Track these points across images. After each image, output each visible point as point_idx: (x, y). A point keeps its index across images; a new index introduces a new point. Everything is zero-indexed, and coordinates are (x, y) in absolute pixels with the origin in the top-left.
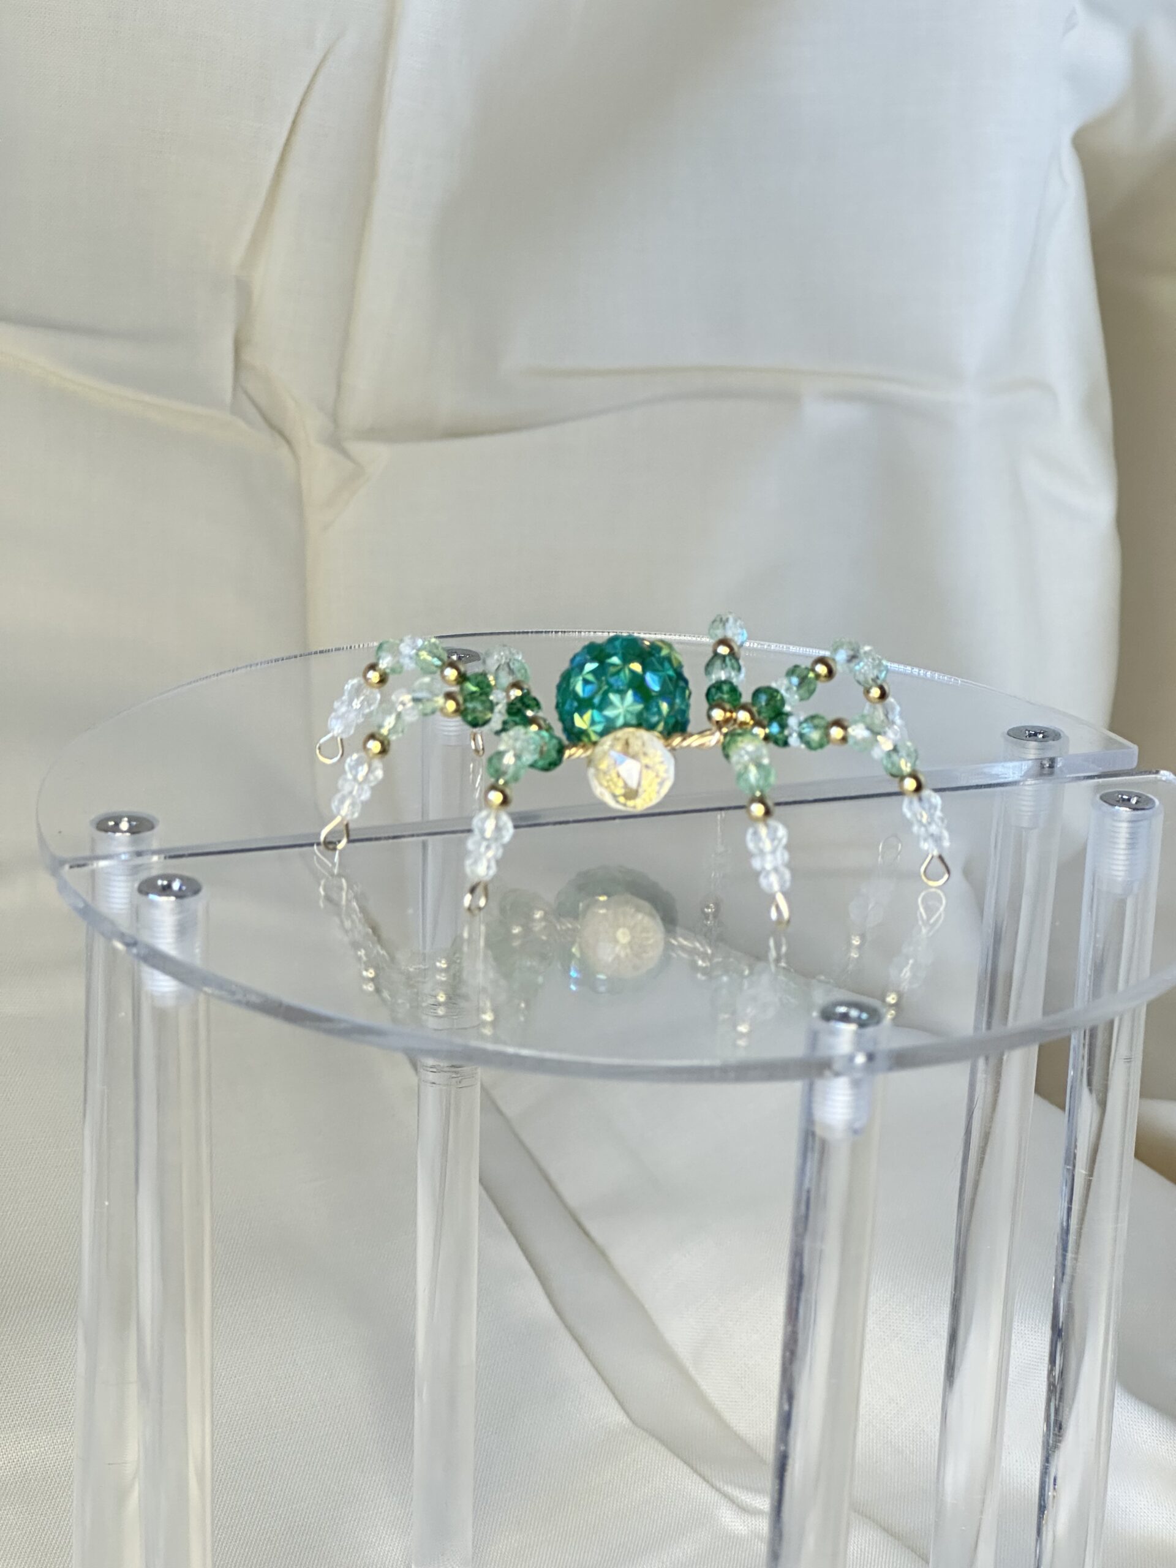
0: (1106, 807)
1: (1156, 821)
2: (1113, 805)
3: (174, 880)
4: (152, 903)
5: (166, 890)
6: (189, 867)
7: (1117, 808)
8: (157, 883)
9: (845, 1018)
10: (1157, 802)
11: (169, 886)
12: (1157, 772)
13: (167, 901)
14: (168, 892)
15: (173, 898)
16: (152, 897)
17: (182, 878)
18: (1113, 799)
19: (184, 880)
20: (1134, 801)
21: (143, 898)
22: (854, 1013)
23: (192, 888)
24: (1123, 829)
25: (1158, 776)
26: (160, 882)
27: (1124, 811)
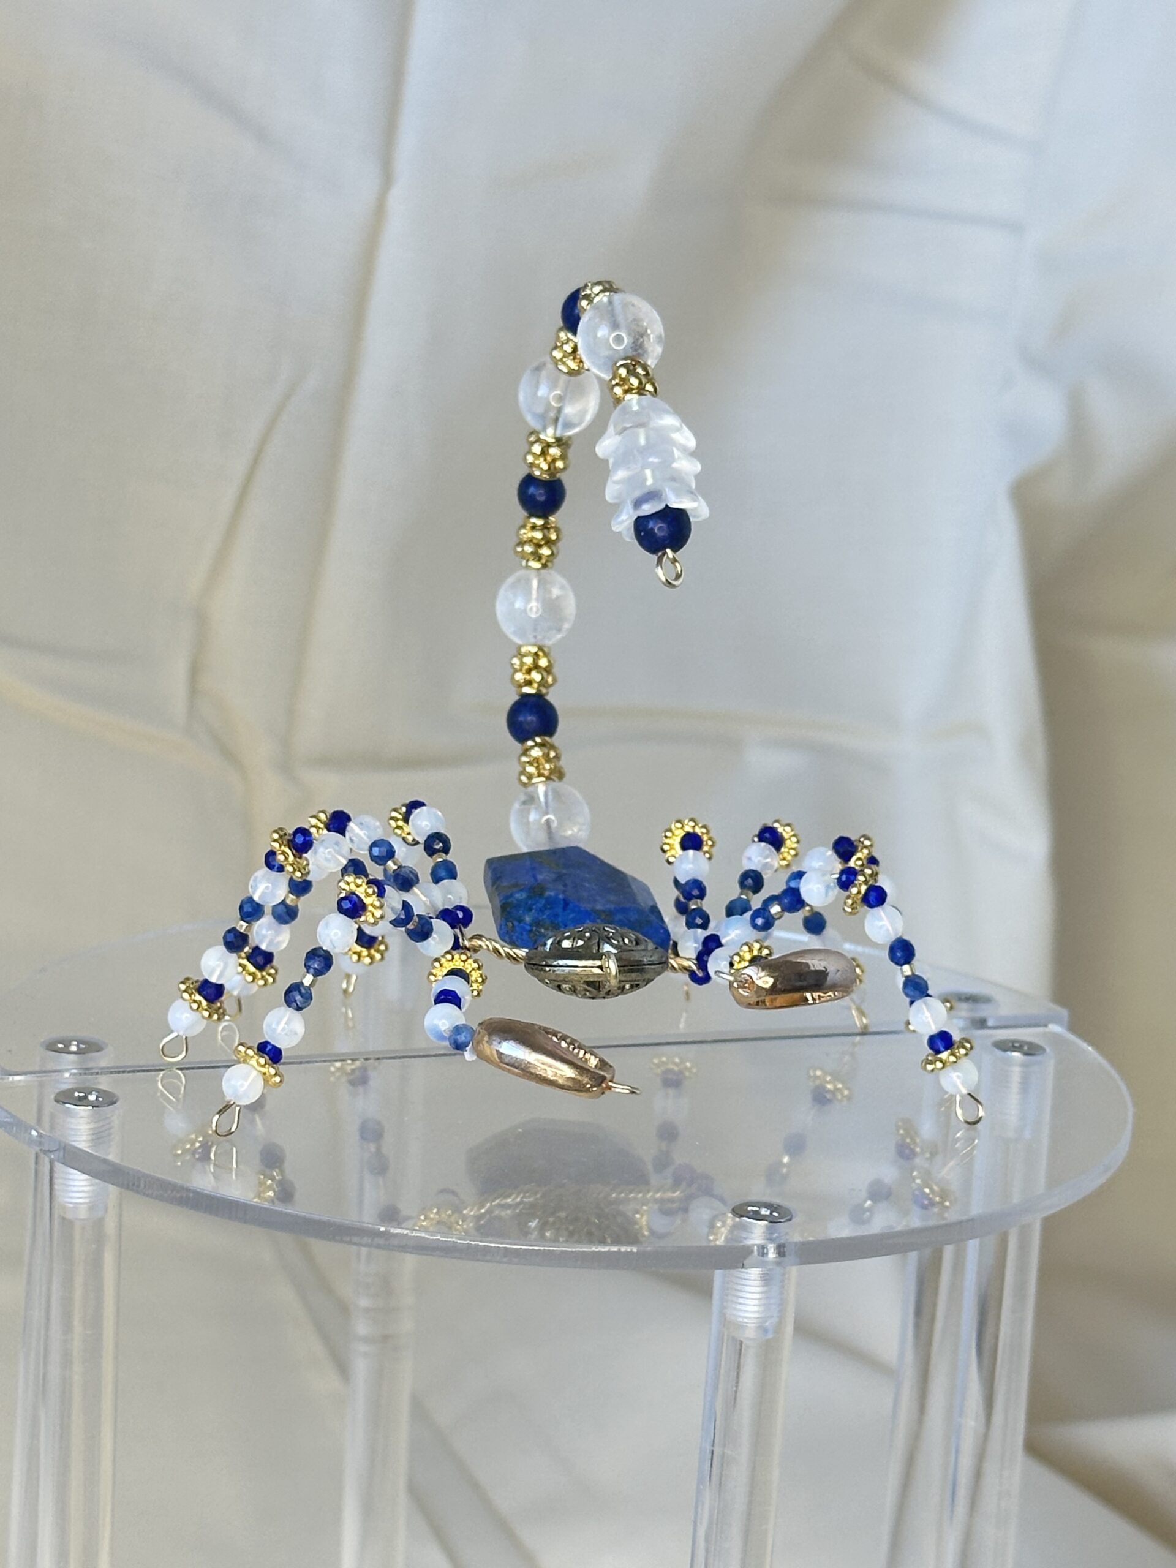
0: (999, 1053)
1: (1048, 1063)
2: (1005, 1050)
3: (91, 1093)
4: (68, 1112)
5: (82, 1101)
6: (104, 1083)
7: (1009, 1053)
8: (73, 1093)
9: (757, 1216)
10: (1048, 1050)
11: (85, 1097)
12: (1046, 1026)
13: (84, 1110)
14: (84, 1102)
15: (91, 1108)
16: (67, 1105)
17: (98, 1091)
18: (1006, 1046)
19: (100, 1093)
20: (1026, 1048)
21: (59, 1105)
22: (764, 1212)
23: (108, 1099)
24: (1016, 1072)
25: (1047, 1030)
26: (76, 1094)
27: (1016, 1054)
